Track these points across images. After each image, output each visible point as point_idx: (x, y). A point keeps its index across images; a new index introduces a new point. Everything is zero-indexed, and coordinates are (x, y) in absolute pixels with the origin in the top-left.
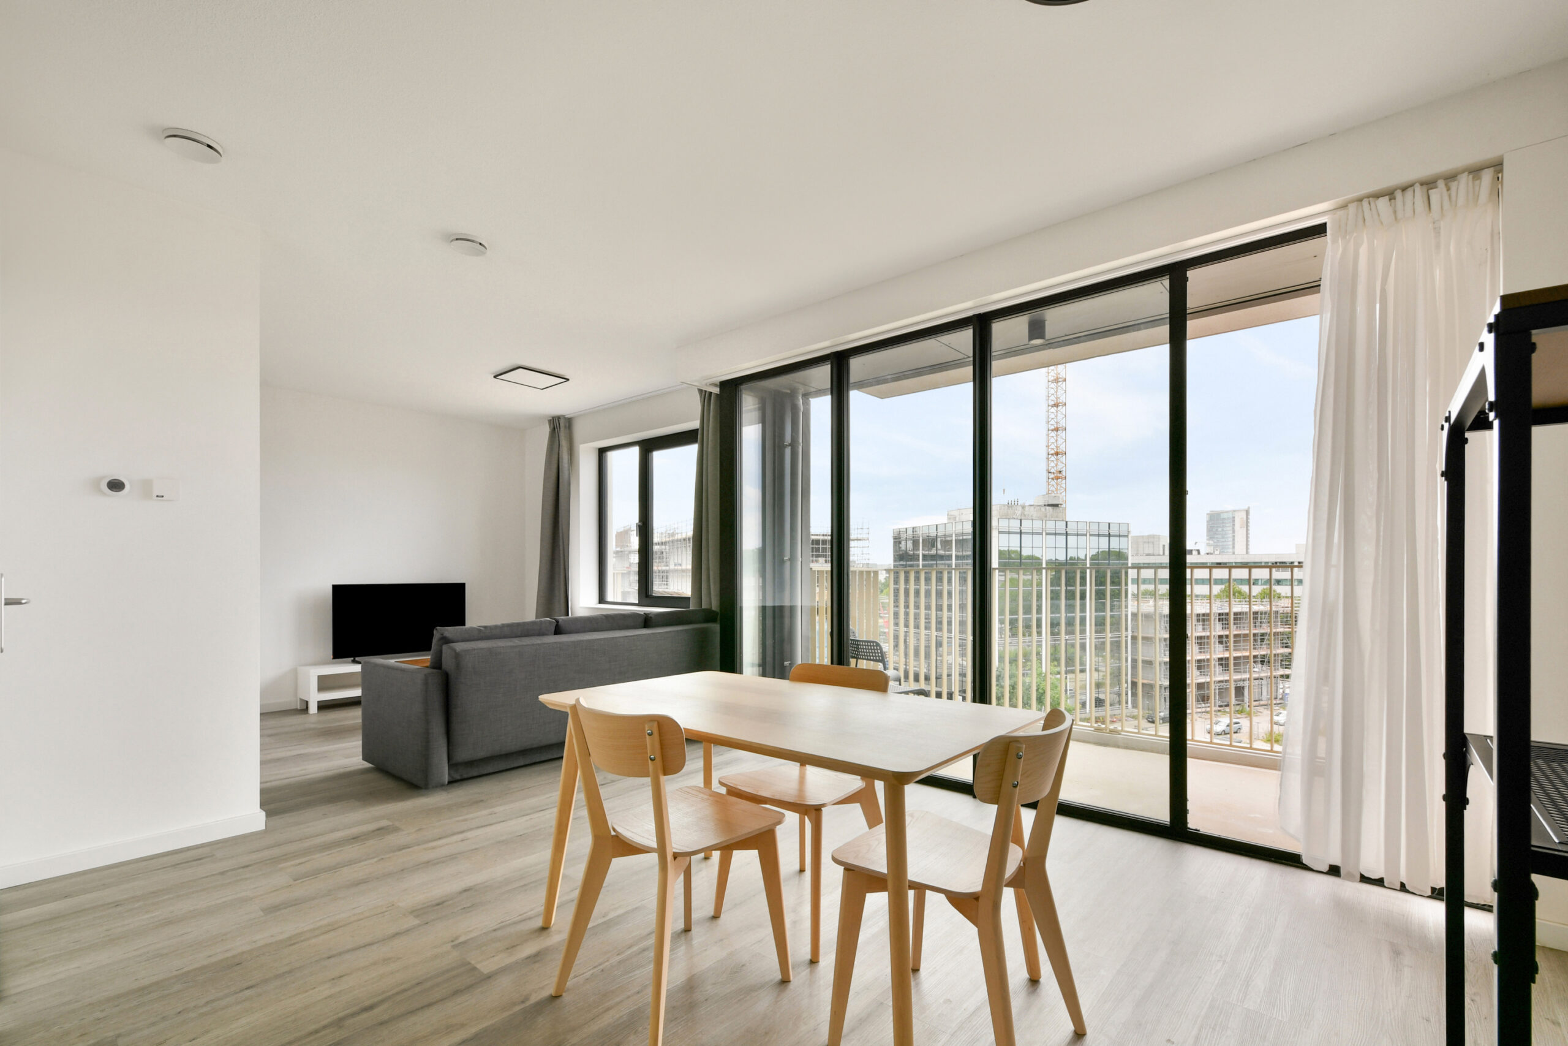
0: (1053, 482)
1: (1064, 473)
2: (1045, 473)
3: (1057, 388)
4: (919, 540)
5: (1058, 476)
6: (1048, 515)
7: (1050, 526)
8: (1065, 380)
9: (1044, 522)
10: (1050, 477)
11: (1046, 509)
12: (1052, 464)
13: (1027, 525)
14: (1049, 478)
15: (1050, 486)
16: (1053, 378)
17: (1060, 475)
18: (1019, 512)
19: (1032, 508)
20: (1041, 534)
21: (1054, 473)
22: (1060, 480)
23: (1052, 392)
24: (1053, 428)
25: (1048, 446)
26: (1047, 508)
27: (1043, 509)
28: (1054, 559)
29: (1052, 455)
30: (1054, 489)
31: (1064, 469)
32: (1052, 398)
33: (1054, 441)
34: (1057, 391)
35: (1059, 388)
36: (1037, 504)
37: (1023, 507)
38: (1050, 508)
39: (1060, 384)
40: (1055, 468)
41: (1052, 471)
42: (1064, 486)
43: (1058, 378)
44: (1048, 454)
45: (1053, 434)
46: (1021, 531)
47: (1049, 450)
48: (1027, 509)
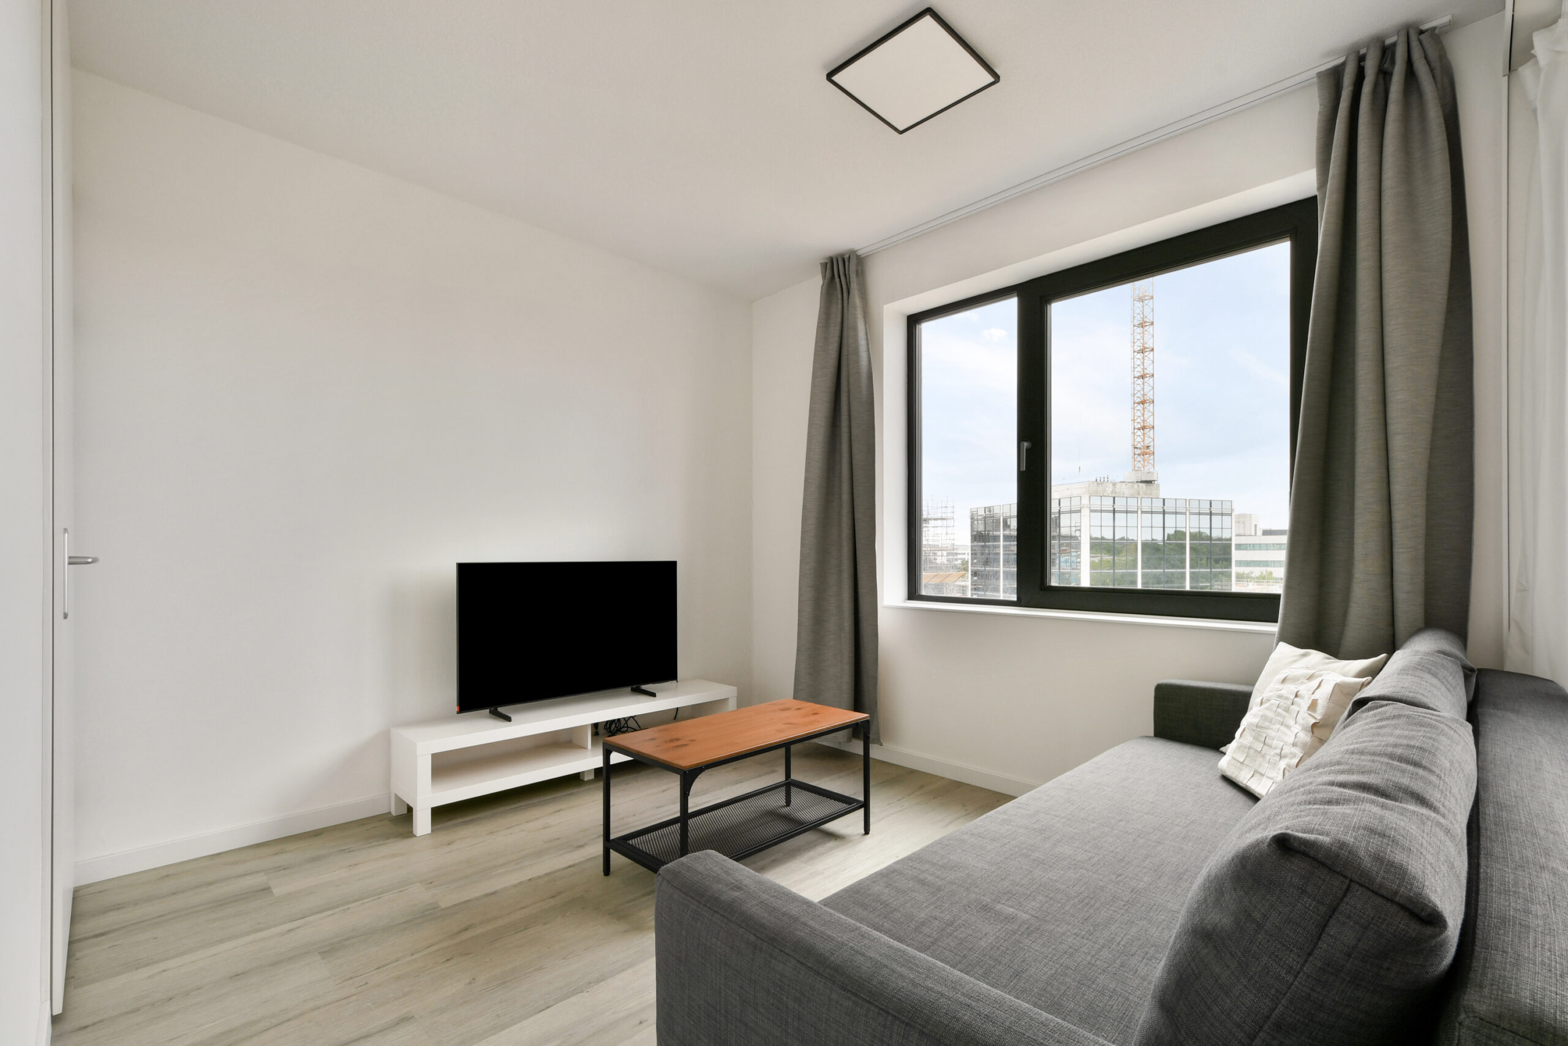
0: (1139, 458)
1: (1151, 448)
2: (1131, 448)
3: (1143, 358)
4: (1000, 519)
5: (1145, 452)
6: (1141, 492)
7: (1146, 505)
8: (1153, 350)
9: (1139, 500)
10: (1137, 453)
11: (1138, 486)
12: (1139, 439)
13: (1120, 505)
14: (1135, 454)
15: (1136, 462)
16: (1139, 348)
17: (1148, 451)
18: (1109, 489)
19: (1124, 484)
20: (1136, 512)
21: (1140, 449)
22: (1148, 456)
23: (1138, 362)
24: (1140, 400)
25: (1134, 420)
26: (1141, 484)
27: (1136, 486)
28: (1151, 539)
29: (1139, 429)
30: (1141, 466)
31: (1151, 444)
32: (1139, 369)
33: (1140, 414)
34: (1144, 362)
35: (1146, 358)
36: (1128, 481)
37: (1114, 484)
38: (1144, 485)
39: (1146, 354)
40: (1142, 443)
41: (1139, 446)
42: (1152, 462)
43: (1145, 348)
44: (1134, 429)
45: (1140, 407)
46: (1114, 509)
47: (1136, 424)
48: (1118, 486)
